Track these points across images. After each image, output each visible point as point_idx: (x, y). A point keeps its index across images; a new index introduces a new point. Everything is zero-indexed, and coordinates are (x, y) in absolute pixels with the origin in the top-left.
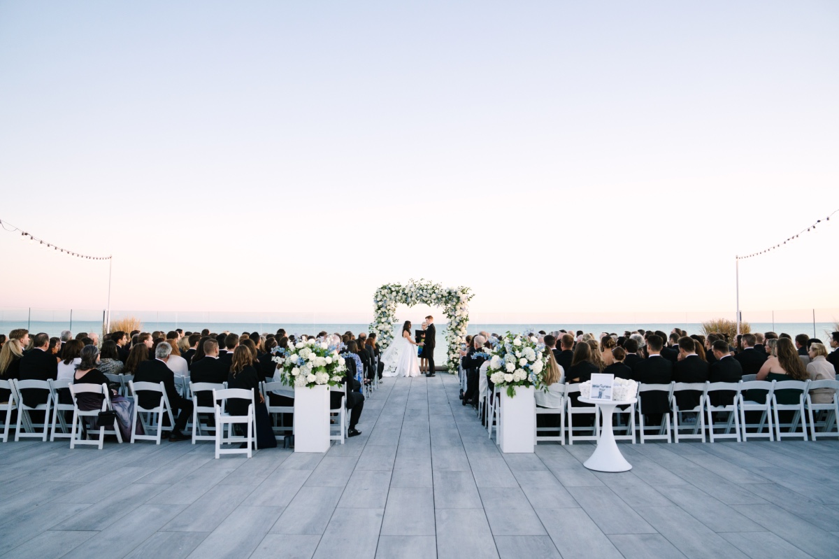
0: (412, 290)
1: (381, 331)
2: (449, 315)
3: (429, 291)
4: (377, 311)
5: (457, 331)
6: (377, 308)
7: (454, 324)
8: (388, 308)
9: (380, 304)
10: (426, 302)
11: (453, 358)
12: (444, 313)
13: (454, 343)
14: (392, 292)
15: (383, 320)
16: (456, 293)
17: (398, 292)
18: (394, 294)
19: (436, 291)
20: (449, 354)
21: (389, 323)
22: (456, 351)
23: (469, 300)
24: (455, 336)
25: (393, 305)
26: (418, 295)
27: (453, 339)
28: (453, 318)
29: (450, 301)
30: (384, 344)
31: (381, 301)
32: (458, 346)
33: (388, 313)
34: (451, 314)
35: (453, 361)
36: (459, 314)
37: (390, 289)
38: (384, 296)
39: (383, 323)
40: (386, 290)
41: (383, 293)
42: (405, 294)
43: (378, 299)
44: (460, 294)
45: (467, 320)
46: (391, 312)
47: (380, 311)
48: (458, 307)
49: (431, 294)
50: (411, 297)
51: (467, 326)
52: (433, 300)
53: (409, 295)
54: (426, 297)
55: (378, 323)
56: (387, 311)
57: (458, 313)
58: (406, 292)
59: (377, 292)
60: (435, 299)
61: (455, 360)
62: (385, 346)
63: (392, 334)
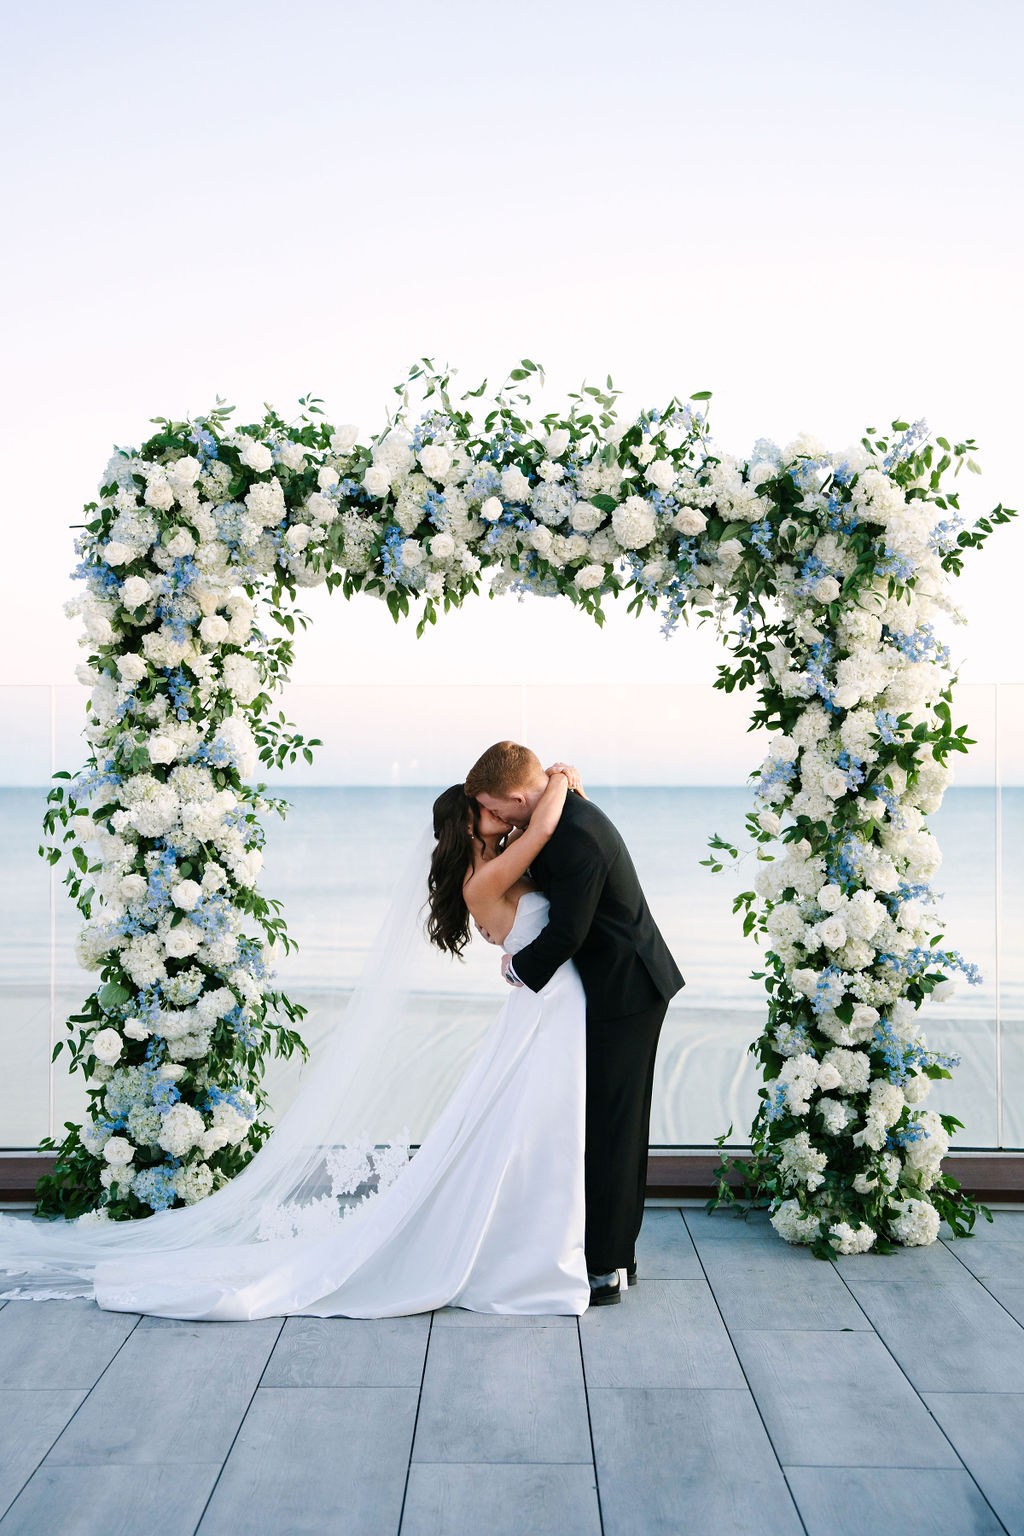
0: (439, 461)
1: (145, 844)
2: (772, 697)
3: (591, 478)
4: (105, 664)
5: (858, 850)
6: (110, 635)
7: (827, 783)
8: (214, 630)
9: (137, 591)
10: (564, 579)
11: (818, 1095)
12: (727, 682)
13: (820, 959)
14: (245, 479)
15: (163, 747)
16: (843, 486)
17: (299, 488)
18: (268, 498)
19: (662, 474)
20: (773, 1061)
21: (227, 777)
22: (845, 1035)
23: (951, 562)
24: (831, 896)
25: (256, 614)
26: (492, 510)
27: (816, 917)
28: (813, 723)
29: (785, 571)
30: (173, 966)
31: (145, 564)
32: (863, 985)
33: (208, 685)
34: (794, 684)
35: (814, 1124)
36: (870, 689)
37: (228, 455)
38: (172, 516)
39: (163, 772)
40: (188, 468)
41: (160, 496)
42: (358, 501)
43: (119, 553)
44: (884, 500)
45: (949, 741)
46: (242, 677)
47: (133, 666)
48: (863, 622)
49: (607, 505)
50: (426, 529)
51: (937, 802)
52: (624, 569)
53: (407, 514)
54: (563, 529)
55: (123, 770)
56: (201, 665)
57: (858, 682)
58: (376, 483)
59: (109, 490)
60: (642, 554)
61: (838, 1118)
62: (189, 984)
63: (250, 870)
